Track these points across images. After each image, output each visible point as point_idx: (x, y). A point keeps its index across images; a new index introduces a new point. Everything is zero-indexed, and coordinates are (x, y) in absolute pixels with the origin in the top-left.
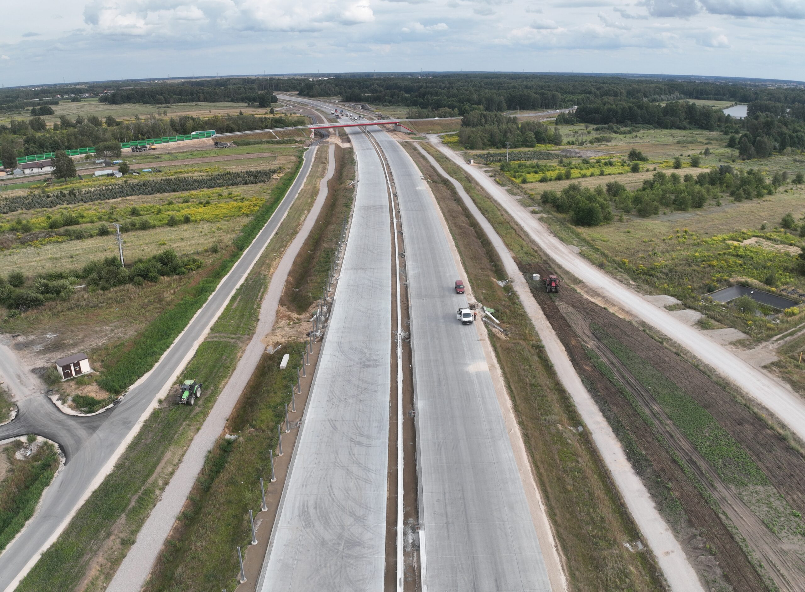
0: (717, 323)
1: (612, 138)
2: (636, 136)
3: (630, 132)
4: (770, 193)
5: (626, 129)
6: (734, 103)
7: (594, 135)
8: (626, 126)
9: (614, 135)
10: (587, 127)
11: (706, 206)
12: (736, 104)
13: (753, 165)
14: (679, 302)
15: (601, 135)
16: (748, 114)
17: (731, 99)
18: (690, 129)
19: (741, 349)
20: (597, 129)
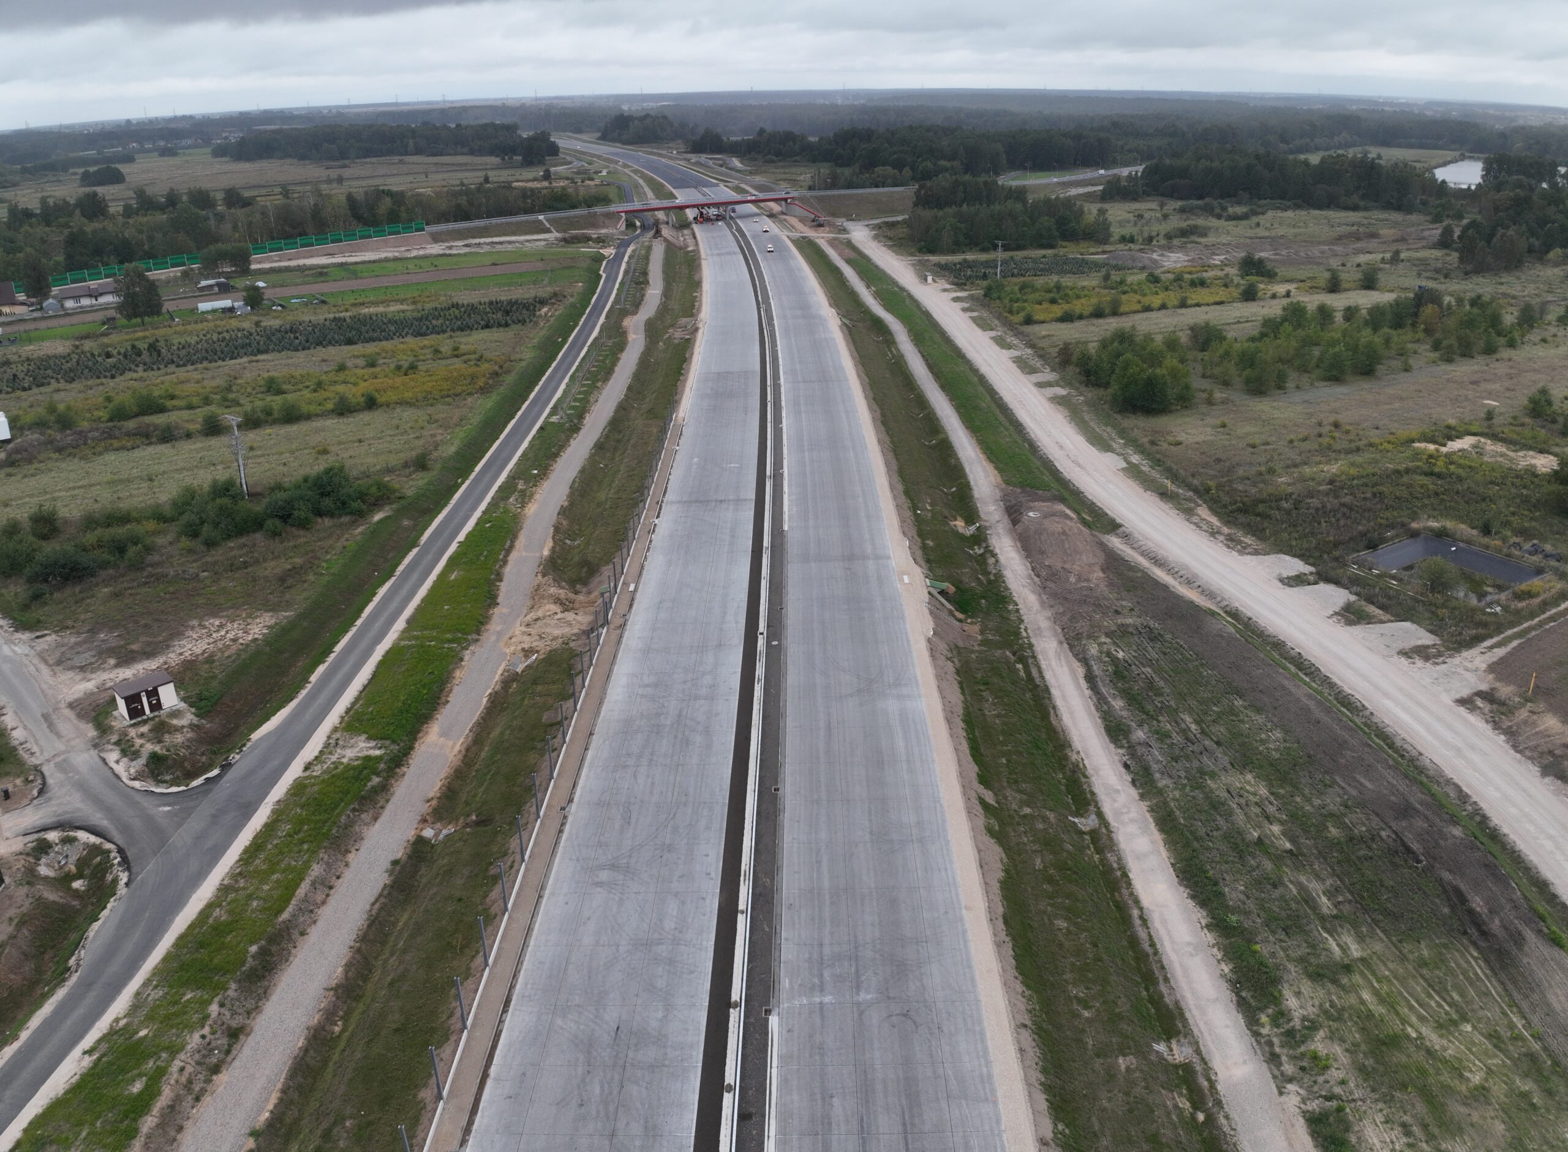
0: (1378, 611)
1: (1210, 228)
2: (1258, 225)
3: (1245, 217)
4: (1512, 344)
5: (1239, 210)
6: (1457, 154)
7: (1176, 222)
8: (1239, 203)
9: (1213, 222)
10: (1162, 206)
11: (1381, 369)
12: (1463, 158)
13: (1484, 286)
14: (1308, 569)
15: (1190, 222)
16: (1483, 177)
17: (1453, 147)
18: (1366, 209)
19: (1419, 663)
20: (1182, 210)
